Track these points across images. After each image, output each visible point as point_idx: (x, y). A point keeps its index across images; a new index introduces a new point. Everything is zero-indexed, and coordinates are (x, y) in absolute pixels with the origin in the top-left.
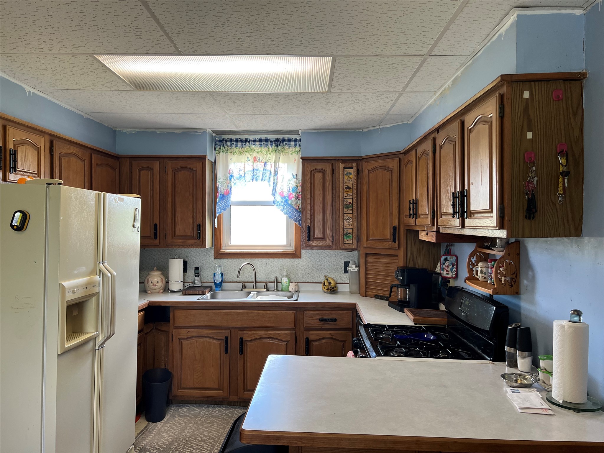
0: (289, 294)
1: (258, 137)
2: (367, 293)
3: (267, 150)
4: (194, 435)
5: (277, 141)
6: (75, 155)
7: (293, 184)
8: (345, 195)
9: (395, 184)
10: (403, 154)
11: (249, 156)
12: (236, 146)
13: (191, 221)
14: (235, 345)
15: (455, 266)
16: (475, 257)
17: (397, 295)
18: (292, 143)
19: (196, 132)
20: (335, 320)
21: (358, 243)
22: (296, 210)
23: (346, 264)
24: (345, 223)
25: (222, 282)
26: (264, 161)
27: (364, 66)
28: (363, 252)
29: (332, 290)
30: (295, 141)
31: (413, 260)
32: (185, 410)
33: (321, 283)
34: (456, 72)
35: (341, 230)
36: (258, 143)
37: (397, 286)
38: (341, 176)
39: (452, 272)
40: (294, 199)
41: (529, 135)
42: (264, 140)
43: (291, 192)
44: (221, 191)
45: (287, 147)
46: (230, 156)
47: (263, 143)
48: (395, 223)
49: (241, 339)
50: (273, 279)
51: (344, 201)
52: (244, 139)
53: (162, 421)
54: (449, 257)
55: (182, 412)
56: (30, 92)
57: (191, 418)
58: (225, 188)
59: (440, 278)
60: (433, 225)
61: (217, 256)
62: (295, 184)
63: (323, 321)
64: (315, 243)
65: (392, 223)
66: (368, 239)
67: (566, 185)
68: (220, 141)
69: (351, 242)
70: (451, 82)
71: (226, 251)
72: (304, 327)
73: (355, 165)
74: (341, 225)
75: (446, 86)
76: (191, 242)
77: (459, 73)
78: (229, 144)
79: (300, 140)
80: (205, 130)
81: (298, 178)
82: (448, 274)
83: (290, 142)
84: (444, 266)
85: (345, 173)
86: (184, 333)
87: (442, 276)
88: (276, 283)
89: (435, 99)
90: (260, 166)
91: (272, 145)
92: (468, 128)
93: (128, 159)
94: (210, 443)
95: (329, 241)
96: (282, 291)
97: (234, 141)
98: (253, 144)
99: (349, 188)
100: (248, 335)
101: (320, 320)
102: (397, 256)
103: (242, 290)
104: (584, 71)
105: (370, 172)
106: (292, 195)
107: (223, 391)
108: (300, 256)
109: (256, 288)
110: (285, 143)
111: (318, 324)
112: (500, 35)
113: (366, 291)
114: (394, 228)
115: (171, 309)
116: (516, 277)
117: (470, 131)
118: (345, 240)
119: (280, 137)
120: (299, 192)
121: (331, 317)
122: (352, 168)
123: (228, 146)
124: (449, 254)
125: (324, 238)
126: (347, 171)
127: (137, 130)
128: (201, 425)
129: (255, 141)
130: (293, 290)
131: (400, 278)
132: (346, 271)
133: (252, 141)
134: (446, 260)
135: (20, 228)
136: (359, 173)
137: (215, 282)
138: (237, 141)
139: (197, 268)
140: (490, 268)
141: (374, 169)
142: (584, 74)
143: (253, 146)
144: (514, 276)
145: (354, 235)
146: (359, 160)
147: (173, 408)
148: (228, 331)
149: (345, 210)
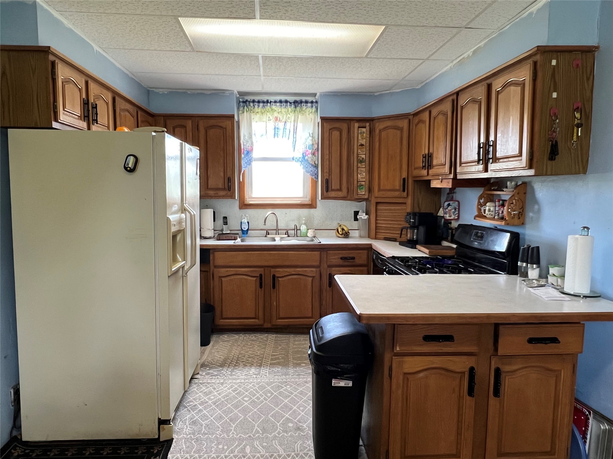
0: (309, 239)
1: (278, 98)
2: (377, 236)
3: (287, 110)
4: (240, 354)
5: (295, 102)
6: (128, 111)
7: (309, 142)
8: (359, 151)
9: (405, 142)
10: (412, 116)
11: (270, 116)
12: (259, 106)
13: (222, 174)
14: (268, 281)
15: (457, 210)
16: (483, 199)
17: (407, 235)
18: (309, 105)
19: (224, 93)
20: (353, 258)
21: (370, 194)
22: (312, 165)
23: (356, 213)
24: (359, 176)
25: (248, 230)
26: (284, 120)
27: (408, 35)
28: (373, 201)
29: (346, 235)
30: (312, 102)
31: (419, 207)
32: (226, 337)
33: (335, 230)
34: (479, 43)
35: (355, 182)
36: (278, 104)
37: (407, 228)
38: (356, 135)
39: (454, 215)
40: (310, 156)
41: (555, 95)
42: (283, 101)
43: (308, 149)
44: (246, 148)
45: (304, 108)
46: (253, 116)
47: (283, 104)
48: (404, 175)
49: (274, 276)
50: (293, 227)
51: (358, 157)
52: (266, 101)
53: (209, 345)
54: (451, 203)
55: (223, 338)
56: (96, 50)
57: (233, 342)
58: (249, 145)
59: (443, 220)
60: (450, 173)
61: (242, 207)
62: (311, 142)
63: (343, 259)
64: (332, 194)
65: (401, 176)
66: (379, 190)
67: (579, 135)
68: (243, 102)
69: (364, 193)
70: (471, 52)
71: (250, 202)
72: (328, 264)
73: (368, 124)
74: (355, 177)
75: (465, 55)
76: (222, 193)
77: (482, 44)
78: (252, 104)
79: (316, 102)
80: (233, 92)
81: (313, 136)
82: (450, 216)
83: (307, 103)
84: (447, 210)
85: (359, 131)
86: (223, 271)
87: (444, 218)
88: (296, 230)
89: (451, 67)
90: (281, 125)
91: (291, 106)
92: (496, 90)
93: (162, 117)
94: (258, 359)
95: (344, 193)
96: (301, 236)
97: (256, 102)
98: (274, 104)
99: (362, 145)
100: (279, 272)
101: (341, 258)
102: (405, 203)
103: (266, 236)
104: (597, 45)
105: (381, 131)
106: (308, 152)
107: (259, 320)
108: (315, 206)
109: (278, 234)
110: (303, 104)
111: (341, 262)
112: (531, 14)
113: (376, 235)
114: (404, 179)
115: (211, 251)
116: (523, 211)
117: (498, 93)
118: (359, 191)
119: (298, 98)
120: (314, 149)
121: (351, 256)
122: (365, 127)
123: (251, 107)
124: (452, 200)
125: (340, 190)
126: (360, 130)
127: (170, 90)
128: (244, 346)
129: (275, 102)
130: (312, 236)
131: (411, 220)
132: (356, 219)
133: (272, 102)
134: (449, 205)
135: (132, 170)
136: (371, 132)
137: (242, 230)
138: (259, 102)
139: (225, 218)
140: (497, 206)
141: (385, 128)
142: (597, 48)
143: (274, 107)
144: (521, 211)
145: (367, 186)
146: (371, 120)
147: (215, 336)
148: (262, 269)
149: (359, 165)
